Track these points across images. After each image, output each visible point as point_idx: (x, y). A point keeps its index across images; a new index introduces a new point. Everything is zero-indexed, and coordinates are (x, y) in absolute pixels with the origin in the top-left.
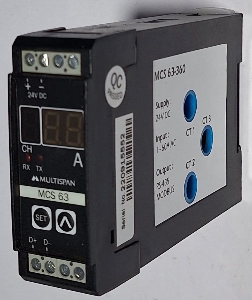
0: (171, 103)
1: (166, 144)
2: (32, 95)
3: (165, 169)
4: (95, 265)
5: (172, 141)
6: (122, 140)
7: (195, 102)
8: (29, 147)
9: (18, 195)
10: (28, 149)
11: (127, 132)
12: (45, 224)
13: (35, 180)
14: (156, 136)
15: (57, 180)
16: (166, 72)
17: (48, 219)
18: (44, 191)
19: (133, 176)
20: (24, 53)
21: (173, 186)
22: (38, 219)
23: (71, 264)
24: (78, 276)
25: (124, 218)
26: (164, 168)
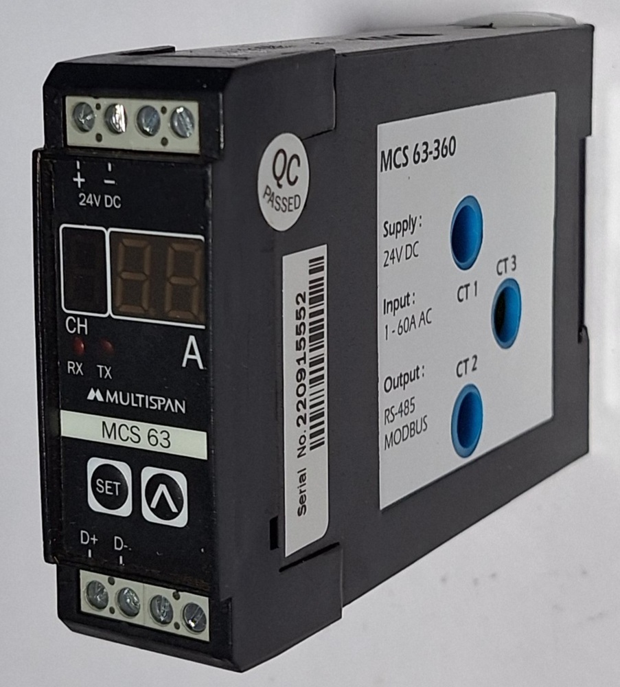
0: (420, 225)
1: (407, 318)
2: (90, 200)
3: (406, 377)
4: (230, 599)
5: (423, 313)
6: (299, 308)
7: (478, 224)
8: (82, 322)
9: (58, 432)
10: (79, 325)
11: (310, 288)
12: (116, 502)
13: (95, 398)
14: (385, 301)
15: (144, 399)
16: (410, 153)
17: (123, 488)
18: (114, 425)
19: (325, 392)
20: (71, 101)
21: (426, 416)
22: (100, 489)
23: (177, 597)
24: (193, 625)
25: (303, 489)
26: (403, 374)
